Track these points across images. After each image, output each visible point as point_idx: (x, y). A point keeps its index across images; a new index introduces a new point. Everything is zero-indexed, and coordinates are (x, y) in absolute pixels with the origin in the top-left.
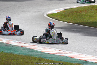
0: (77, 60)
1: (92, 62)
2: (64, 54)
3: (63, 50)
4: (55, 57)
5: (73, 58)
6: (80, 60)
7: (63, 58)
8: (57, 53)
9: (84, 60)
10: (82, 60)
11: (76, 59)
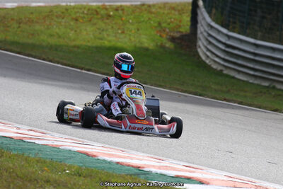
0: (110, 163)
1: (165, 175)
2: (56, 143)
3: (40, 130)
4: (34, 149)
5: (95, 156)
6: (118, 163)
7: (62, 154)
8: (31, 138)
9: (133, 166)
10: (129, 166)
11: (104, 161)
